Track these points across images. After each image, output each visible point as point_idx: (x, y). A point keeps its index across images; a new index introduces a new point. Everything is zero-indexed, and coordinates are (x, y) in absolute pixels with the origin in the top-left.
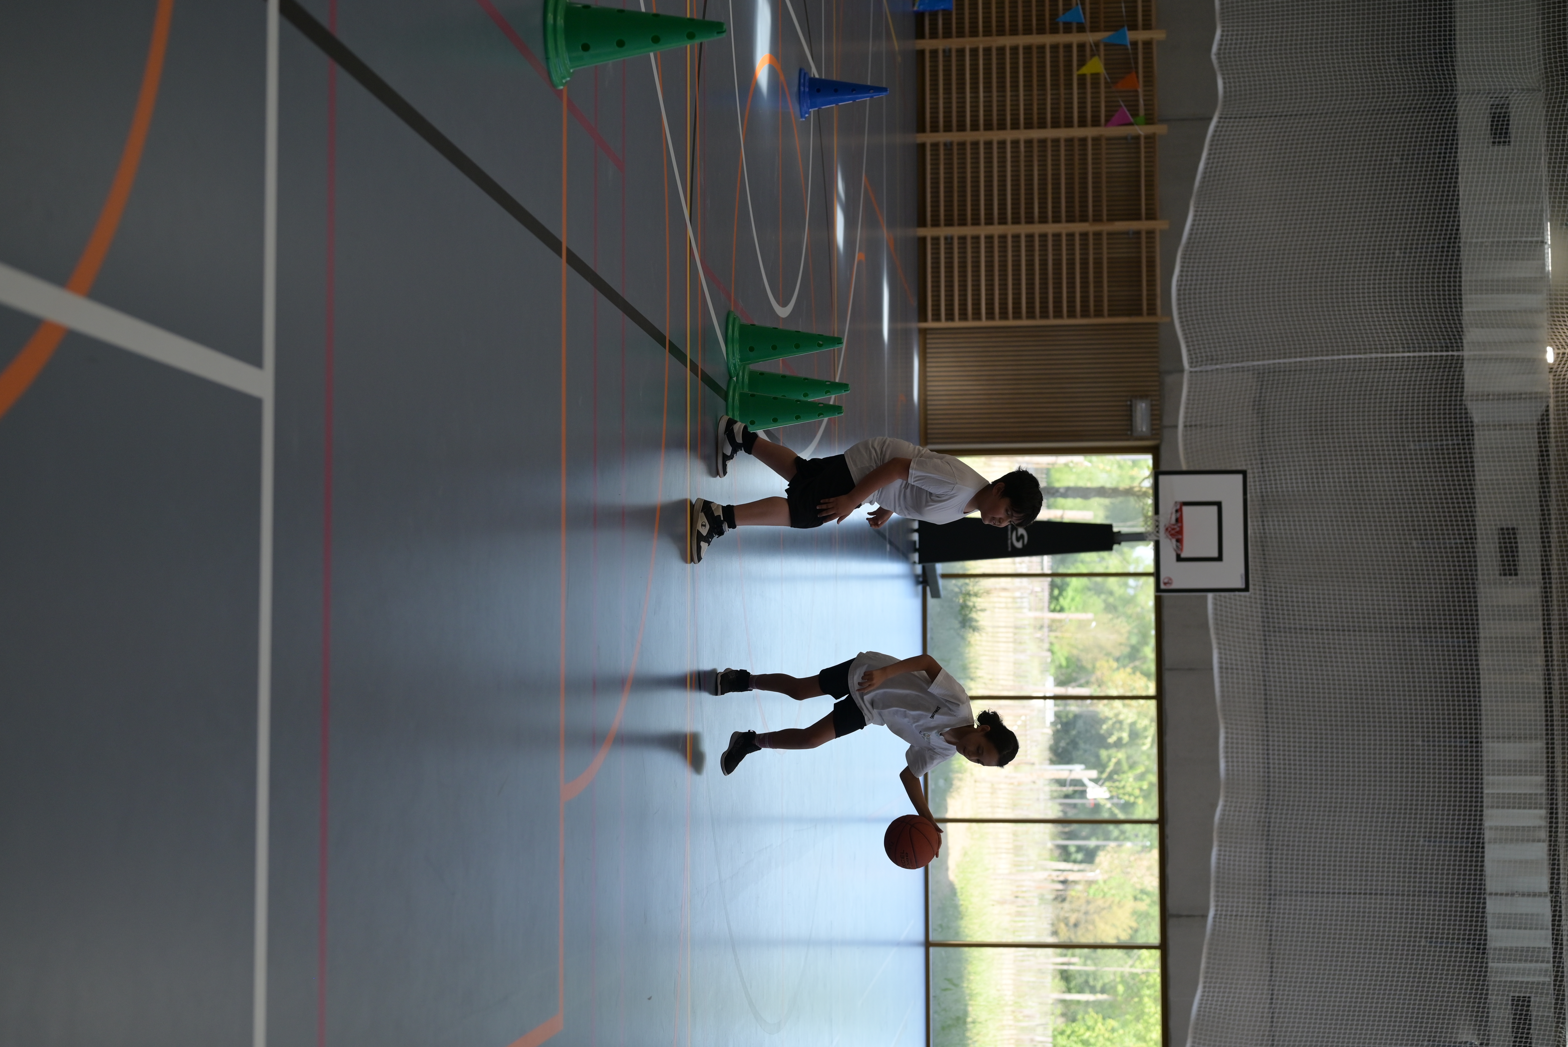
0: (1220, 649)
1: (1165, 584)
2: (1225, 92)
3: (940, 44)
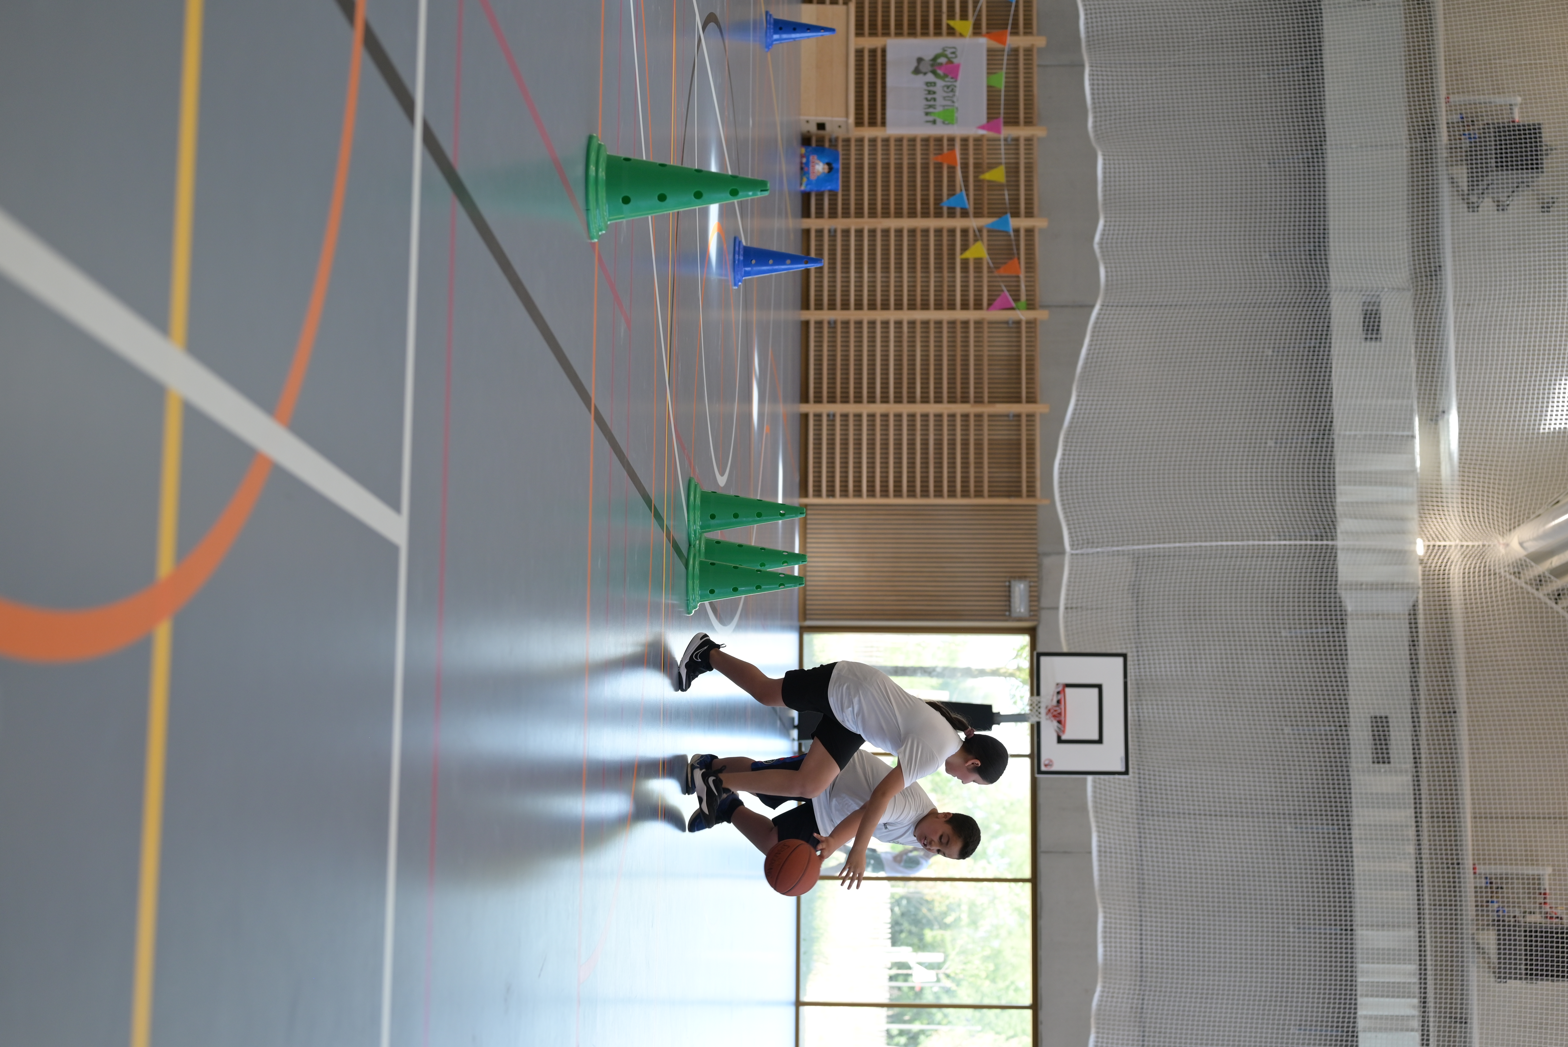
0: (1099, 832)
1: (1046, 765)
2: (1107, 281)
3: (826, 224)
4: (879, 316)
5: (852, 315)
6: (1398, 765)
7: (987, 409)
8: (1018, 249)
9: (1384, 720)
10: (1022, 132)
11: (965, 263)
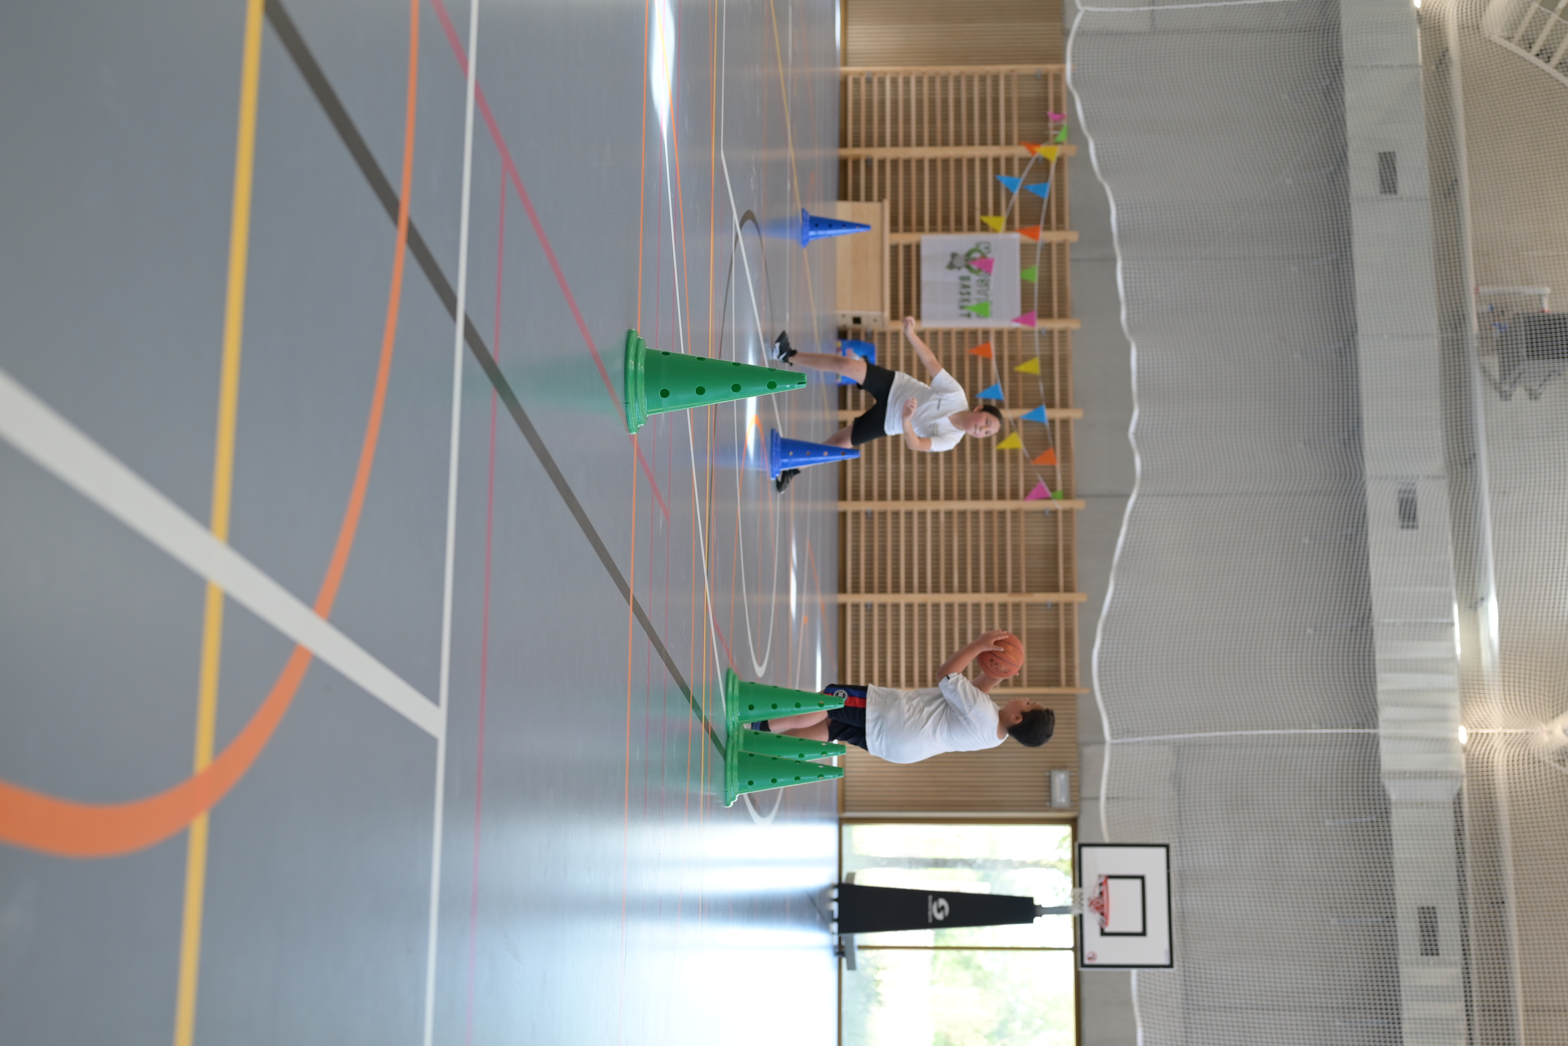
2: (1143, 471)
4: (916, 506)
5: (889, 506)
6: (1447, 957)
7: (1025, 599)
8: (1054, 439)
9: (1431, 911)
10: (1056, 325)
11: (1001, 454)
